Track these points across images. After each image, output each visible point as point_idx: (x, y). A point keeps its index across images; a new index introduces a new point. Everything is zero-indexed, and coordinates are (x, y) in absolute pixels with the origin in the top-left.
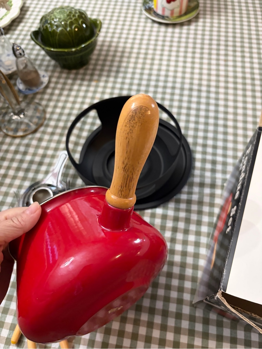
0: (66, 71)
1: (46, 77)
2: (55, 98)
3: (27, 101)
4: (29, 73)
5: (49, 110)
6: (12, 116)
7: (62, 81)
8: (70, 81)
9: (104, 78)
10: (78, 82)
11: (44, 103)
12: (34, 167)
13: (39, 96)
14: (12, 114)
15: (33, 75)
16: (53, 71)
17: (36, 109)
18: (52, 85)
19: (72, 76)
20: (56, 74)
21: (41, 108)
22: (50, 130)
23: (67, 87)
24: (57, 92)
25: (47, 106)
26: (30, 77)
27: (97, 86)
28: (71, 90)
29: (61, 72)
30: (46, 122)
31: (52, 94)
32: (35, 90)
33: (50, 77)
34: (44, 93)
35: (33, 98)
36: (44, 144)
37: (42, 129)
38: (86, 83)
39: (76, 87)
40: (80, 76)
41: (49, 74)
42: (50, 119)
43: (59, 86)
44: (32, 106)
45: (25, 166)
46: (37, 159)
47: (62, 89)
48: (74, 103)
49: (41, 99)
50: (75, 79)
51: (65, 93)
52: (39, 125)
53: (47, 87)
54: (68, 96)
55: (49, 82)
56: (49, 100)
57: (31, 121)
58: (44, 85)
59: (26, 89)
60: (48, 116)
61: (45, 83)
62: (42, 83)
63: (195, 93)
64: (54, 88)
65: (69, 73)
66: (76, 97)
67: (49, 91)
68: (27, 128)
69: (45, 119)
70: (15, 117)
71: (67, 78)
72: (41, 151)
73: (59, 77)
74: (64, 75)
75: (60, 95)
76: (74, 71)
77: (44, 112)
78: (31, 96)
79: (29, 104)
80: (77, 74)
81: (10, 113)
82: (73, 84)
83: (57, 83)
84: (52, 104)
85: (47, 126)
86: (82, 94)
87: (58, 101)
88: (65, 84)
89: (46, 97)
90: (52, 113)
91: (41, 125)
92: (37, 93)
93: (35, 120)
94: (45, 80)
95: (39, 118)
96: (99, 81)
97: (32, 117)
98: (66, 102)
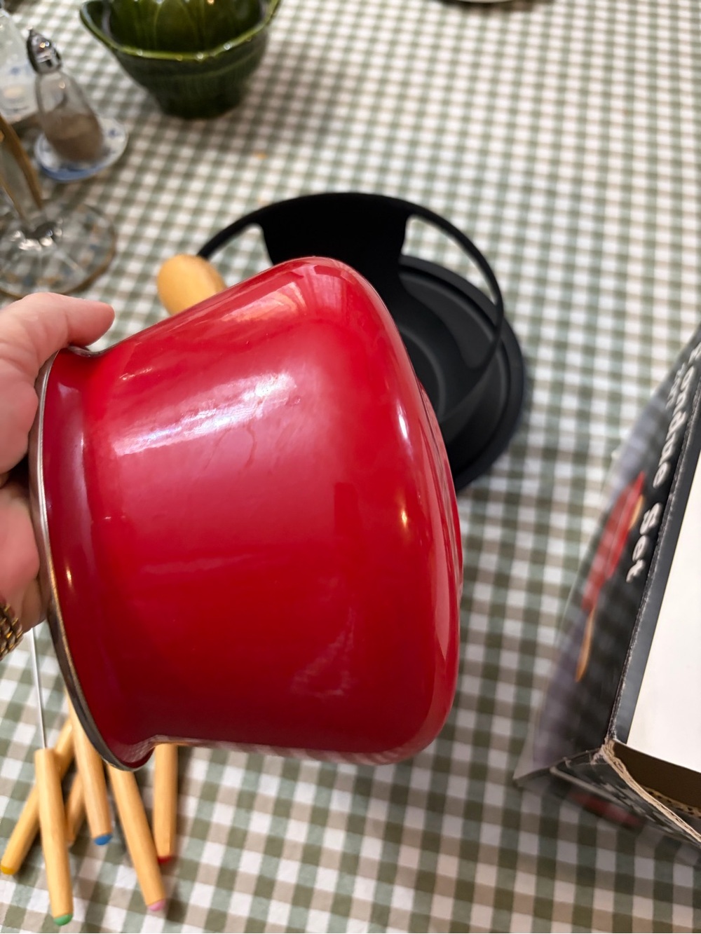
0: (176, 122)
1: (119, 135)
2: (143, 195)
3: (64, 200)
4: (72, 120)
5: (127, 229)
6: (19, 240)
7: (164, 149)
8: (186, 152)
9: (283, 148)
10: (211, 155)
11: (111, 208)
13: (97, 190)
14: (18, 235)
15: (84, 126)
16: (140, 121)
17: (88, 227)
18: (136, 160)
19: (193, 137)
20: (148, 130)
21: (102, 223)
22: (126, 285)
23: (180, 167)
24: (150, 179)
25: (120, 218)
26: (72, 132)
27: (263, 169)
28: (188, 176)
29: (162, 125)
30: (116, 263)
31: (135, 185)
32: (87, 170)
33: (132, 137)
34: (111, 180)
35: (81, 194)
37: (104, 281)
38: (232, 158)
39: (203, 169)
40: (215, 139)
41: (128, 127)
42: (128, 255)
43: (157, 163)
44: (78, 216)
47: (165, 173)
48: (197, 212)
49: (105, 198)
50: (201, 147)
51: (173, 183)
52: (96, 272)
53: (121, 164)
54: (181, 192)
55: (128, 151)
56: (128, 201)
57: (72, 256)
58: (112, 159)
59: (62, 167)
60: (122, 246)
61: (114, 152)
62: (106, 152)
64: (142, 170)
65: (184, 129)
66: (204, 195)
67: (127, 175)
68: (61, 277)
69: (113, 253)
70: (28, 245)
71: (179, 142)
73: (156, 139)
74: (171, 134)
75: (159, 188)
76: (200, 124)
77: (112, 233)
78: (74, 188)
79: (67, 210)
80: (207, 132)
81: (13, 232)
82: (195, 161)
83: (149, 154)
84: (134, 212)
85: (120, 273)
86: (219, 188)
87: (151, 205)
88: (172, 158)
89: (119, 192)
90: (135, 238)
91: (103, 270)
92: (89, 182)
93: (85, 255)
94: (117, 144)
95: (98, 251)
96: (268, 153)
97: (75, 247)
98: (175, 208)
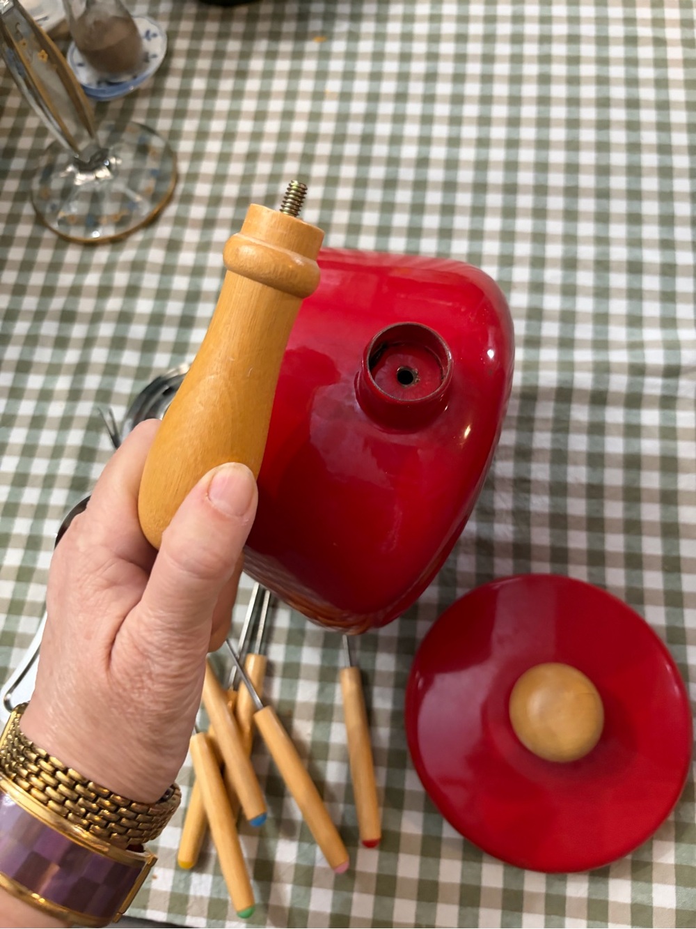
0: (215, 11)
1: (155, 35)
2: (195, 104)
3: (109, 121)
4: (102, 27)
5: (185, 146)
6: (72, 175)
7: (208, 45)
8: (233, 46)
9: (342, 27)
10: (262, 45)
11: (163, 124)
12: (168, 334)
13: (143, 104)
14: (70, 169)
15: (120, 32)
16: (175, 17)
17: (143, 150)
18: (179, 63)
19: (238, 27)
20: (186, 26)
21: (157, 143)
22: (197, 212)
23: (230, 65)
24: (199, 84)
25: (175, 135)
26: (110, 40)
27: (325, 55)
28: (242, 74)
29: (200, 18)
30: (181, 187)
31: (184, 93)
32: (129, 83)
33: (171, 36)
34: (156, 91)
35: (126, 112)
36: (186, 258)
37: (172, 210)
38: (286, 46)
39: (257, 64)
40: (263, 26)
41: (164, 25)
42: (193, 177)
43: (203, 64)
44: (128, 137)
45: (138, 331)
46: (174, 308)
47: (215, 74)
48: (260, 116)
49: (154, 113)
50: (249, 37)
51: (226, 85)
52: (161, 199)
53: (163, 71)
54: (237, 94)
55: (169, 54)
56: (180, 114)
57: (133, 186)
58: (155, 64)
59: (99, 83)
60: (183, 167)
61: (155, 56)
62: (146, 58)
63: (646, 52)
64: (188, 74)
65: (226, 19)
66: (264, 95)
67: (173, 83)
68: (125, 213)
69: (177, 177)
70: (81, 179)
71: (223, 36)
72: (180, 283)
73: (197, 36)
74: (212, 27)
75: (211, 93)
76: (243, 10)
77: (170, 154)
78: (117, 105)
79: (117, 130)
80: (252, 18)
81: (64, 167)
82: (245, 55)
83: (192, 54)
84: (190, 125)
85: (188, 199)
86: (279, 85)
87: (207, 115)
88: (219, 55)
89: (168, 103)
90: (197, 156)
91: (170, 199)
92: (134, 95)
93: (146, 183)
94: (156, 47)
95: (160, 177)
96: (327, 35)
97: (133, 175)
98: (234, 115)
